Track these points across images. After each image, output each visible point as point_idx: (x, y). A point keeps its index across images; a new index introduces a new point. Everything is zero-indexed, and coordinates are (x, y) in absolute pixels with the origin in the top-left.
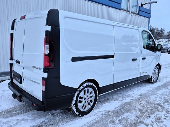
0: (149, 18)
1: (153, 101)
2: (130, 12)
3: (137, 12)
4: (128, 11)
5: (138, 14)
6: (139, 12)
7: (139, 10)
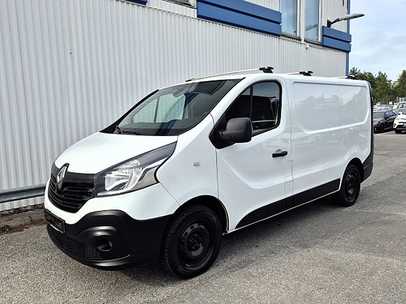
2: (303, 41)
3: (318, 39)
4: (297, 39)
6: (322, 40)
7: (323, 36)
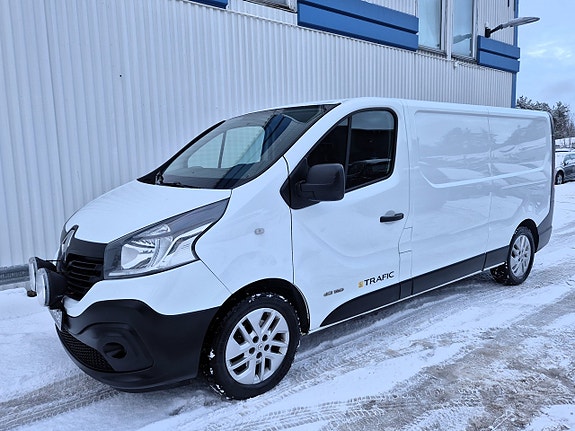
0: (514, 73)
1: (535, 361)
2: (449, 58)
3: (471, 55)
4: (440, 55)
5: (477, 62)
6: (478, 54)
7: (479, 50)
